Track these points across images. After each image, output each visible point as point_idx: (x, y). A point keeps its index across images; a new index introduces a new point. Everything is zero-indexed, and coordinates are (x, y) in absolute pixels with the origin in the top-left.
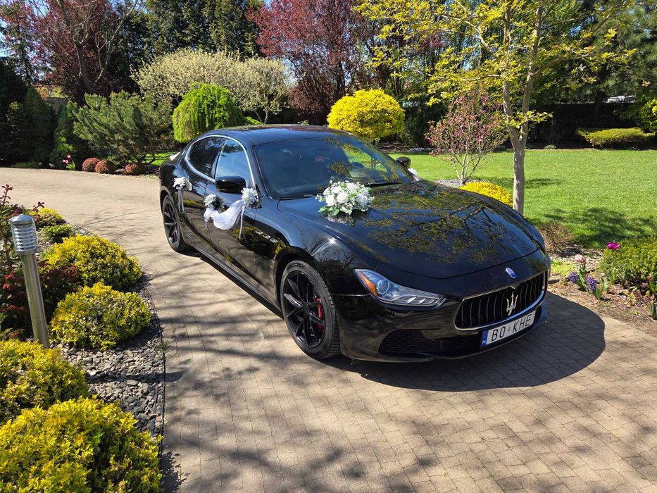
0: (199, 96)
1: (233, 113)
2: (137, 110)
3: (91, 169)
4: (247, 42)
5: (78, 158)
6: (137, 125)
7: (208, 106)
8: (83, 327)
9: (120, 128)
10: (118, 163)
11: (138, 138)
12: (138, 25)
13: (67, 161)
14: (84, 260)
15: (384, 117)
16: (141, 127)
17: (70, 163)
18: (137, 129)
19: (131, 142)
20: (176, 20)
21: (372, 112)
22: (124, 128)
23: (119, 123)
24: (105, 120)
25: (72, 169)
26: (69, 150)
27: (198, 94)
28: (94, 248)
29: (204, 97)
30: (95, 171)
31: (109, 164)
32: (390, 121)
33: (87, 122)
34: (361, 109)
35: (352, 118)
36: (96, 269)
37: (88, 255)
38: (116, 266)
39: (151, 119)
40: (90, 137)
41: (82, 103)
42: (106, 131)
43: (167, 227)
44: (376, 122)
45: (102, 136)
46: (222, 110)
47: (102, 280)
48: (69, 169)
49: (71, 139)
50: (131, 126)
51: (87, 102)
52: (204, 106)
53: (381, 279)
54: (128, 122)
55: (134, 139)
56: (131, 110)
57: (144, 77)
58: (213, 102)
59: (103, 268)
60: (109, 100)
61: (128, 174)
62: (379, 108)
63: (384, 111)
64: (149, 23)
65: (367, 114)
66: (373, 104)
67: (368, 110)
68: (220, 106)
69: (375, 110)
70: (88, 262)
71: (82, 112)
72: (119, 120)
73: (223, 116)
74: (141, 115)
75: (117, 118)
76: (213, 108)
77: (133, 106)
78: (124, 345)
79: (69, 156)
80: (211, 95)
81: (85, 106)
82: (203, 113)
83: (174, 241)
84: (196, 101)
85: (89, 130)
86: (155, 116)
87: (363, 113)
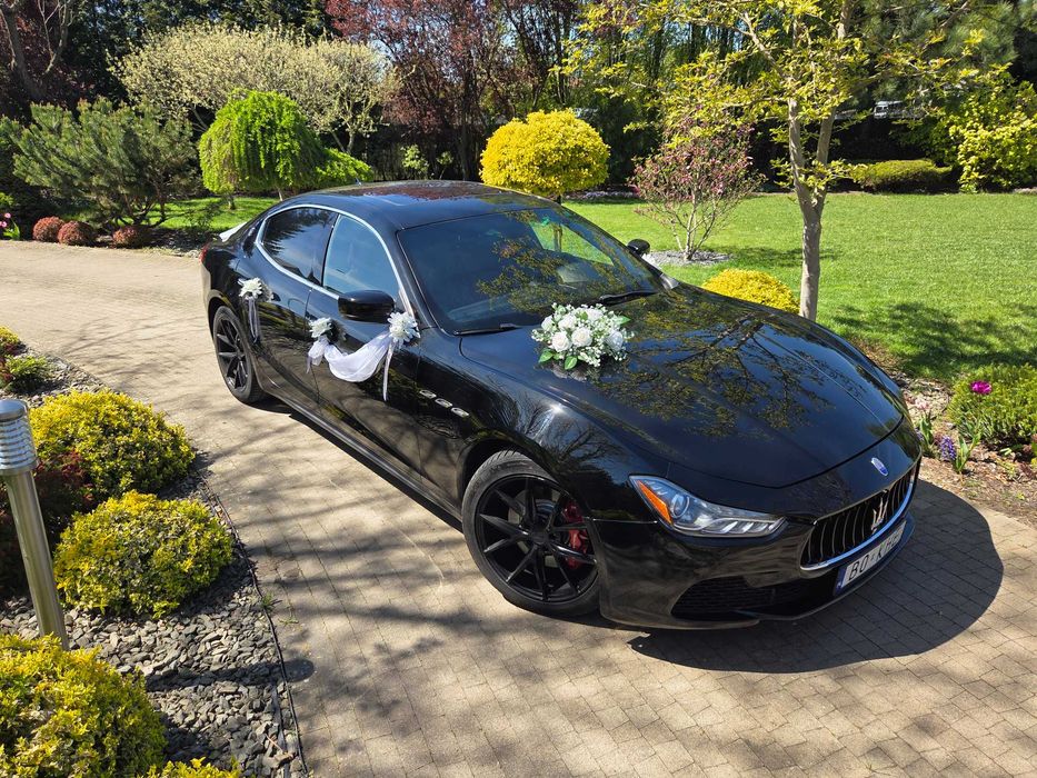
0: (246, 113)
1: (306, 142)
2: (129, 133)
3: (51, 237)
4: (309, 9)
5: (23, 217)
6: (132, 160)
7: (263, 129)
8: (116, 579)
9: (100, 166)
10: (99, 226)
11: (135, 183)
13: (5, 224)
14: (91, 441)
15: (578, 159)
16: (140, 164)
17: (10, 226)
18: (132, 166)
19: (124, 191)
21: (558, 150)
22: (109, 166)
23: (98, 156)
24: (71, 151)
25: (15, 238)
26: (6, 203)
27: (243, 109)
28: (107, 416)
29: (255, 114)
30: (57, 241)
31: (83, 227)
32: (588, 166)
33: (39, 155)
34: (541, 145)
35: (526, 161)
36: (115, 456)
37: (98, 430)
38: (150, 447)
39: (156, 150)
40: (46, 181)
41: (27, 120)
42: (74, 171)
43: (224, 360)
44: (566, 167)
45: (67, 180)
46: (287, 136)
47: (129, 474)
48: (8, 238)
49: (10, 183)
50: (121, 162)
51: (36, 118)
52: (256, 130)
53: (678, 492)
54: (116, 154)
55: (128, 185)
56: (119, 135)
57: (134, 70)
58: (271, 123)
59: (127, 451)
60: (76, 115)
61: (120, 246)
62: (571, 143)
63: (579, 149)
65: (550, 154)
66: (560, 136)
67: (553, 147)
68: (283, 130)
69: (563, 147)
70: (100, 442)
71: (29, 137)
72: (98, 152)
73: (290, 148)
74: (137, 142)
75: (94, 147)
76: (271, 133)
77: (123, 126)
78: (193, 605)
79: (8, 215)
80: (267, 111)
81: (33, 126)
82: (254, 143)
83: (238, 385)
84: (241, 121)
85: (43, 169)
86: (162, 143)
87: (544, 152)
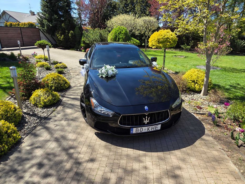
0: (116, 30)
1: (126, 36)
4: (147, 11)
5: (85, 48)
6: (101, 39)
7: (118, 33)
12: (114, 6)
15: (167, 40)
17: (83, 50)
20: (125, 4)
21: (163, 38)
29: (118, 30)
32: (170, 42)
34: (159, 37)
35: (155, 40)
37: (52, 79)
39: (105, 37)
40: (88, 42)
44: (164, 42)
46: (123, 35)
52: (117, 33)
56: (99, 34)
58: (120, 32)
62: (166, 37)
63: (168, 38)
64: (117, 5)
65: (161, 39)
66: (164, 35)
67: (162, 37)
68: (122, 34)
69: (164, 38)
71: (87, 34)
73: (123, 37)
74: (102, 36)
76: (120, 34)
79: (83, 48)
80: (120, 30)
82: (116, 36)
84: (115, 32)
87: (159, 39)
